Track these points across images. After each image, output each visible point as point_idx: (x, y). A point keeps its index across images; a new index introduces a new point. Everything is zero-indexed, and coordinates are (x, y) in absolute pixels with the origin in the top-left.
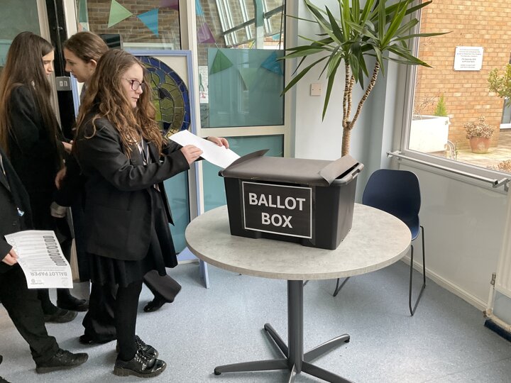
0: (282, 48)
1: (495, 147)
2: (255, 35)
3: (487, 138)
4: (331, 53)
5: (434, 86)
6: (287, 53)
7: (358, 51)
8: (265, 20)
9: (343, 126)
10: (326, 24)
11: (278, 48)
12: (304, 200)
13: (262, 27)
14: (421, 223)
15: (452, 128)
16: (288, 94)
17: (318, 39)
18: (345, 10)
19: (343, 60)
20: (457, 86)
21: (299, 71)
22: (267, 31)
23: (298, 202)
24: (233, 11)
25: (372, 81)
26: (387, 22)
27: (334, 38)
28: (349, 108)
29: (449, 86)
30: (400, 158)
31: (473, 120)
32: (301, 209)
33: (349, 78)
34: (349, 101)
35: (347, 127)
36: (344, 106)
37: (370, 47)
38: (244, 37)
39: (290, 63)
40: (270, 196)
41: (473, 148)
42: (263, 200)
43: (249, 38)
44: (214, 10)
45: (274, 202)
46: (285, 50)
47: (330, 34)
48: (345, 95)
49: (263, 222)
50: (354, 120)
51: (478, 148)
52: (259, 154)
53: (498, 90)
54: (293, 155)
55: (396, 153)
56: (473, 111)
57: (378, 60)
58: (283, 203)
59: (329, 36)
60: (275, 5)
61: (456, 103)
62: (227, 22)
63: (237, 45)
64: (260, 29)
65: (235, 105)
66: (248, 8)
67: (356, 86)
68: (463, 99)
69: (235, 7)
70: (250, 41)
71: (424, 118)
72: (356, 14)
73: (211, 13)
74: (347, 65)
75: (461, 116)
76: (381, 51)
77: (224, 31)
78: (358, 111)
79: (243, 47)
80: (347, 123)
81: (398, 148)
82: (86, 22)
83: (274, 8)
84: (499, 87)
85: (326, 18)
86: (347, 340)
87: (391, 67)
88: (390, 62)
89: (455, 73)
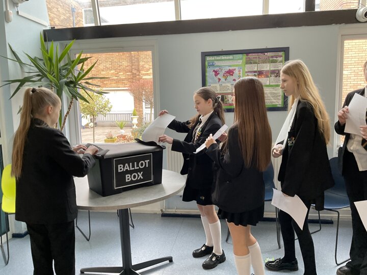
12: (149, 161)
23: (146, 163)
32: (147, 166)
40: (131, 164)
42: (127, 167)
45: (133, 166)
49: (127, 181)
58: (138, 166)
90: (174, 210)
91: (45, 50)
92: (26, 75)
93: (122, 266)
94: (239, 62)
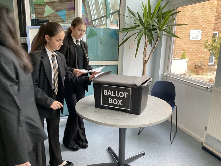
0: (118, 28)
1: (206, 72)
2: (106, 22)
3: (203, 68)
4: (139, 31)
5: (181, 46)
6: (120, 30)
7: (150, 31)
8: (111, 16)
9: (143, 62)
10: (137, 19)
11: (116, 28)
12: (127, 93)
13: (109, 19)
14: (176, 104)
15: (188, 64)
16: (120, 48)
17: (133, 25)
18: (145, 13)
19: (144, 34)
20: (191, 46)
21: (125, 38)
22: (111, 21)
24: (97, 11)
25: (156, 43)
26: (162, 19)
27: (140, 25)
28: (146, 54)
29: (187, 46)
30: (167, 76)
31: (197, 61)
32: (126, 97)
33: (146, 42)
34: (146, 51)
35: (145, 62)
36: (144, 53)
37: (155, 29)
38: (101, 23)
39: (121, 35)
40: (113, 91)
41: (197, 73)
42: (109, 93)
43: (103, 23)
44: (88, 11)
46: (119, 29)
47: (139, 23)
48: (144, 49)
49: (110, 102)
50: (148, 60)
51: (199, 73)
52: (108, 73)
53: (208, 49)
54: (122, 74)
55: (166, 74)
56: (197, 57)
57: (158, 35)
58: (118, 94)
59: (138, 24)
60: (115, 9)
61: (190, 53)
62: (94, 16)
63: (98, 26)
64: (108, 20)
65: (97, 52)
66: (103, 10)
67: (149, 46)
68: (193, 52)
69: (98, 9)
70: (104, 24)
71: (177, 60)
72: (149, 15)
73: (88, 12)
74: (146, 36)
75: (192, 59)
76: (160, 31)
77: (93, 20)
78: (150, 56)
79: (101, 27)
80: (145, 61)
81: (166, 72)
82: (33, 14)
83: (114, 11)
84: (208, 47)
85: (137, 16)
86: (144, 154)
87: (164, 38)
88: (163, 36)
89: (190, 41)
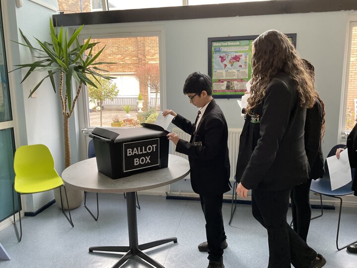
12: (156, 145)
23: (153, 147)
32: (154, 150)
40: (139, 148)
42: (135, 151)
45: (141, 151)
90: (179, 193)
91: (54, 35)
92: (37, 60)
93: (129, 246)
94: (246, 48)
